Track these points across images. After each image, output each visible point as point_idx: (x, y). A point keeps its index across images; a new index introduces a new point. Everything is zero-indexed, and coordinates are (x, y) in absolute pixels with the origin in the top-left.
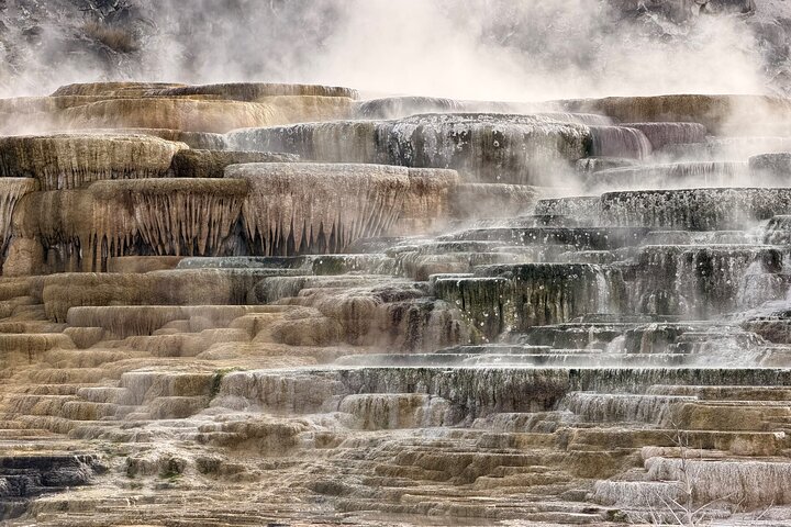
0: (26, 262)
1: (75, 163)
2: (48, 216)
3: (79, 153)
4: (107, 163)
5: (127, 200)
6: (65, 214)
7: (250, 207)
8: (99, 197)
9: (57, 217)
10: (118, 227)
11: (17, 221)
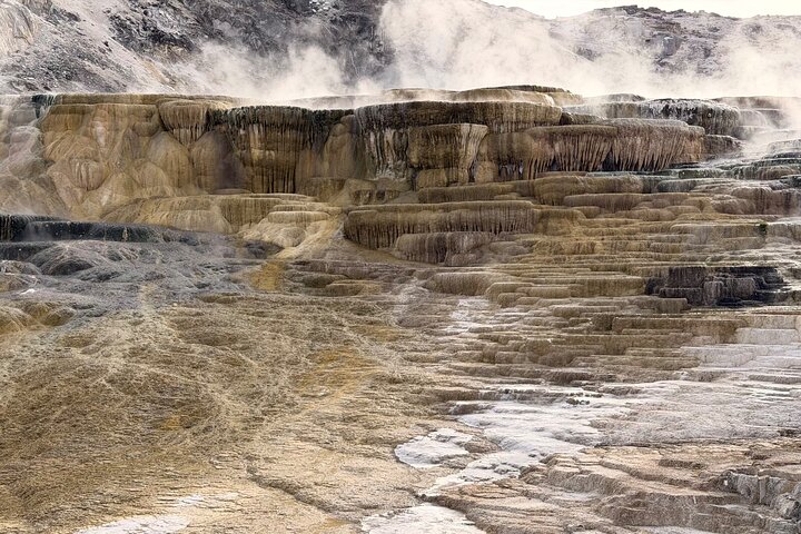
0: (490, 175)
1: (514, 117)
2: (505, 147)
3: (518, 111)
4: (532, 118)
5: (551, 138)
6: (515, 146)
7: (617, 144)
8: (534, 136)
9: (510, 148)
10: (545, 154)
11: (484, 151)
